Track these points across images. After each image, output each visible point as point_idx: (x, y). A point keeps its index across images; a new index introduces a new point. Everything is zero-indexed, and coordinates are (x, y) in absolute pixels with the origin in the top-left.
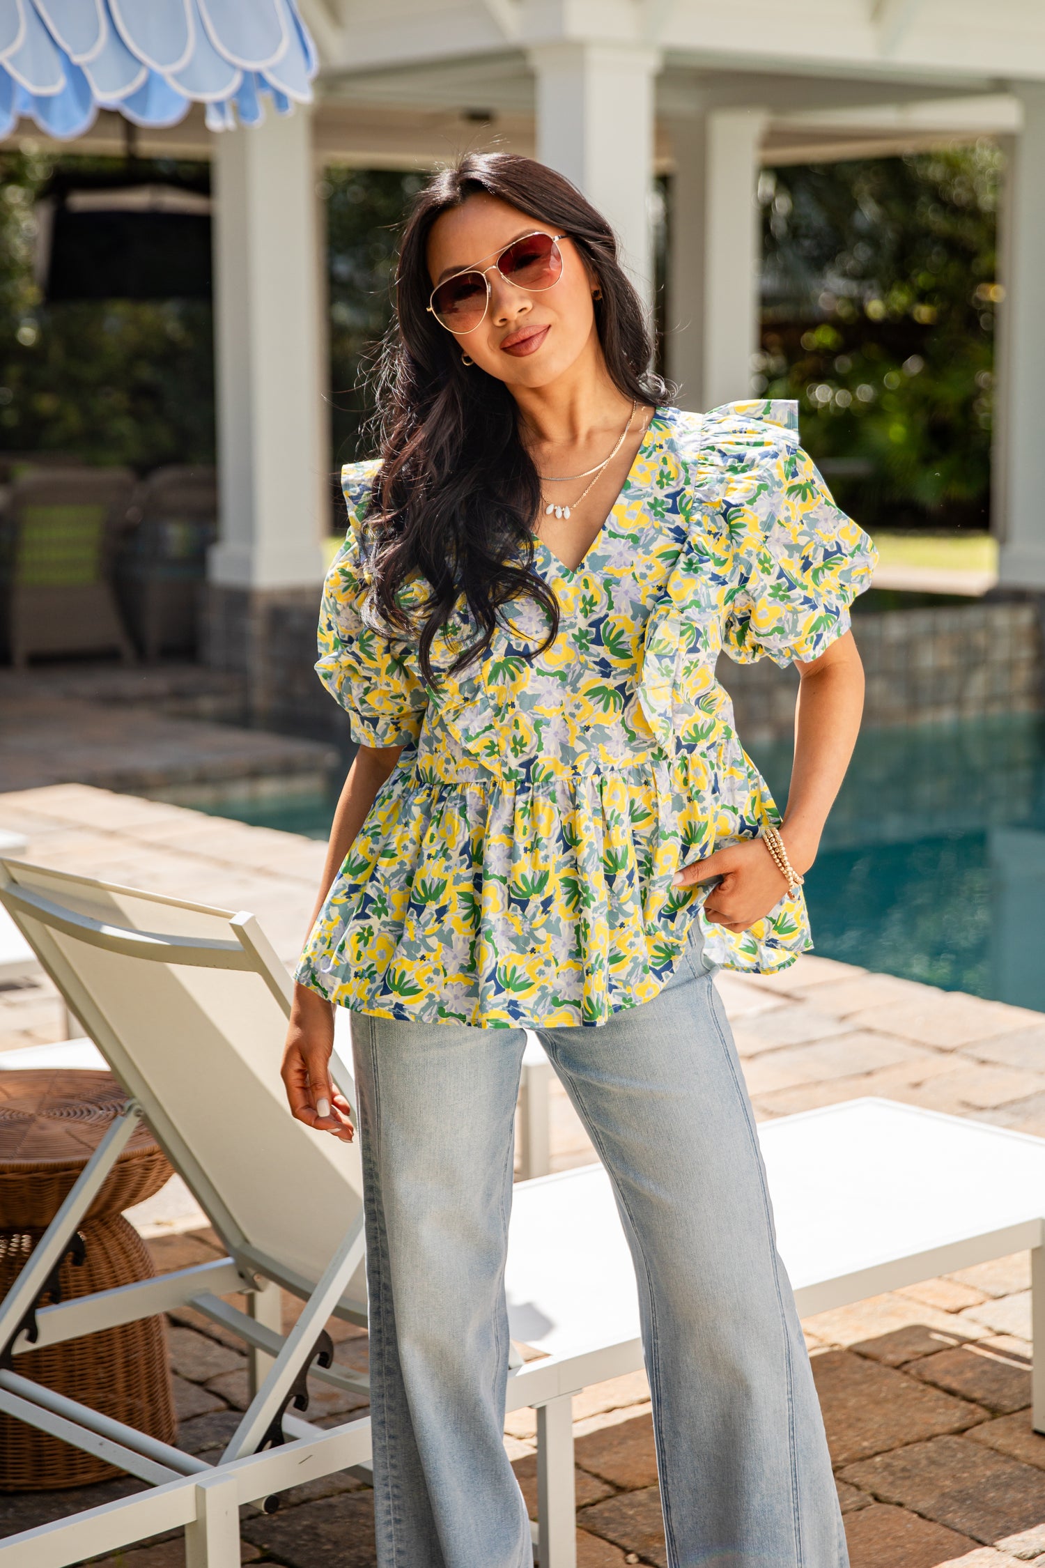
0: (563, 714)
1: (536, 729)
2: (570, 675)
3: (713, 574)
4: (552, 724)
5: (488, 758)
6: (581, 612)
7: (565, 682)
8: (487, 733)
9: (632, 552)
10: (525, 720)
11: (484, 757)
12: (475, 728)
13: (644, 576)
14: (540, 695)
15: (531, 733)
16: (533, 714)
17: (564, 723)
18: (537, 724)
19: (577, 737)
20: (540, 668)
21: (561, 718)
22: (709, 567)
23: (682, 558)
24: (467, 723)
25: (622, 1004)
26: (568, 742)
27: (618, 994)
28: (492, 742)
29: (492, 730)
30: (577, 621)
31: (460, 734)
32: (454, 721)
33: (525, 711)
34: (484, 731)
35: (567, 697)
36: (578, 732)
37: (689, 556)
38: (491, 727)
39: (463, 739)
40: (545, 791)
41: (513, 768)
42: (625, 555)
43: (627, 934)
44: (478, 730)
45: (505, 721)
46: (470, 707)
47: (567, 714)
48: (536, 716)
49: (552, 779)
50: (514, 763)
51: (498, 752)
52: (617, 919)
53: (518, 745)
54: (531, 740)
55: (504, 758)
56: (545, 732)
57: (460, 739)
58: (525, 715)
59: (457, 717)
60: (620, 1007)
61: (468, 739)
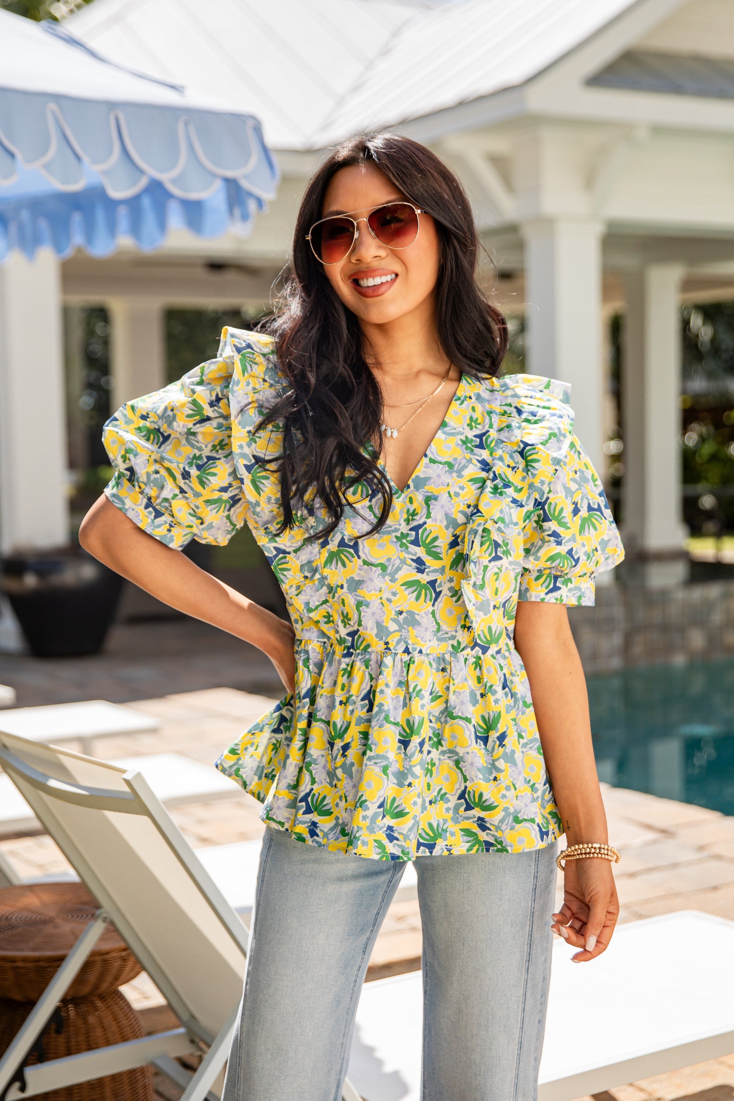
0: (381, 598)
1: (358, 608)
2: (390, 567)
3: (513, 498)
4: (371, 605)
5: (326, 625)
6: (405, 521)
7: (385, 573)
8: (324, 606)
9: (448, 475)
10: (351, 600)
11: (323, 624)
12: (314, 602)
13: (457, 495)
14: (363, 581)
15: (353, 611)
16: (357, 596)
17: (381, 605)
18: (359, 604)
19: (391, 619)
20: (366, 559)
21: (379, 601)
22: (510, 491)
23: (489, 484)
24: (308, 597)
25: (401, 855)
26: (383, 622)
27: (399, 846)
28: (328, 613)
29: (327, 604)
30: (401, 527)
31: (303, 606)
32: (297, 595)
33: (351, 593)
34: (322, 604)
35: (385, 585)
36: (393, 615)
37: (495, 483)
38: (326, 601)
39: (305, 611)
40: (363, 658)
41: (342, 636)
42: (443, 477)
43: (412, 793)
44: (317, 603)
45: (335, 599)
46: (310, 584)
47: (384, 599)
48: (358, 598)
49: (369, 650)
50: (343, 632)
51: (333, 621)
52: (406, 779)
53: (346, 619)
54: (354, 617)
55: (336, 627)
56: (364, 612)
57: (303, 610)
58: (350, 596)
59: (300, 593)
60: (398, 857)
61: (310, 610)
